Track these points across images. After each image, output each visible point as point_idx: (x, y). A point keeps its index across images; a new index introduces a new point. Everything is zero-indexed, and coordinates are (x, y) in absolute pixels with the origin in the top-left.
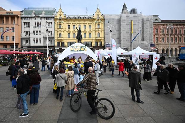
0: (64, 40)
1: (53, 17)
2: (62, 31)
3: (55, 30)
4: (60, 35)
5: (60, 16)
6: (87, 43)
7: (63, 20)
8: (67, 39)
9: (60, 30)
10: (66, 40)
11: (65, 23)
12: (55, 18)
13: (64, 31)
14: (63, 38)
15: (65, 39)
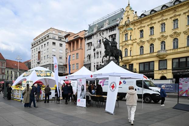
0: (133, 60)
1: (117, 25)
2: (128, 45)
3: (120, 45)
4: (125, 52)
5: (128, 18)
6: (181, 60)
7: (132, 24)
8: (139, 57)
9: (126, 44)
10: (137, 59)
11: (135, 29)
12: (121, 24)
13: (132, 45)
14: (130, 58)
15: (134, 57)
